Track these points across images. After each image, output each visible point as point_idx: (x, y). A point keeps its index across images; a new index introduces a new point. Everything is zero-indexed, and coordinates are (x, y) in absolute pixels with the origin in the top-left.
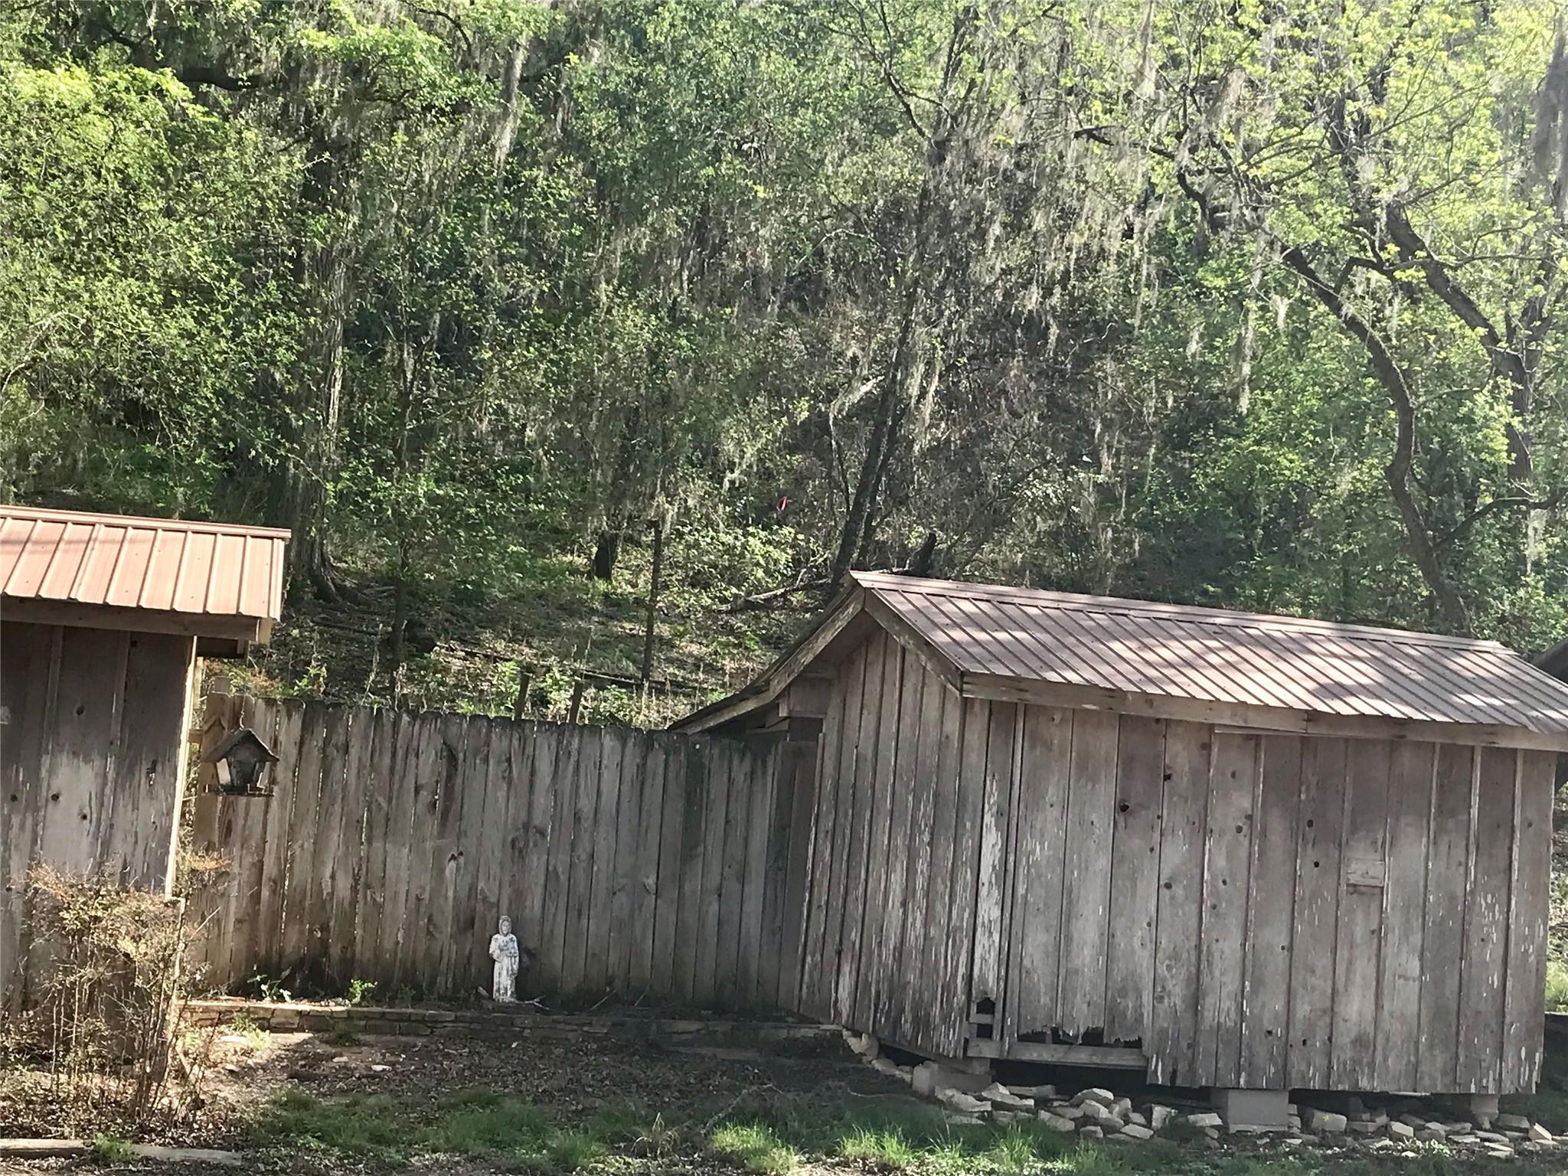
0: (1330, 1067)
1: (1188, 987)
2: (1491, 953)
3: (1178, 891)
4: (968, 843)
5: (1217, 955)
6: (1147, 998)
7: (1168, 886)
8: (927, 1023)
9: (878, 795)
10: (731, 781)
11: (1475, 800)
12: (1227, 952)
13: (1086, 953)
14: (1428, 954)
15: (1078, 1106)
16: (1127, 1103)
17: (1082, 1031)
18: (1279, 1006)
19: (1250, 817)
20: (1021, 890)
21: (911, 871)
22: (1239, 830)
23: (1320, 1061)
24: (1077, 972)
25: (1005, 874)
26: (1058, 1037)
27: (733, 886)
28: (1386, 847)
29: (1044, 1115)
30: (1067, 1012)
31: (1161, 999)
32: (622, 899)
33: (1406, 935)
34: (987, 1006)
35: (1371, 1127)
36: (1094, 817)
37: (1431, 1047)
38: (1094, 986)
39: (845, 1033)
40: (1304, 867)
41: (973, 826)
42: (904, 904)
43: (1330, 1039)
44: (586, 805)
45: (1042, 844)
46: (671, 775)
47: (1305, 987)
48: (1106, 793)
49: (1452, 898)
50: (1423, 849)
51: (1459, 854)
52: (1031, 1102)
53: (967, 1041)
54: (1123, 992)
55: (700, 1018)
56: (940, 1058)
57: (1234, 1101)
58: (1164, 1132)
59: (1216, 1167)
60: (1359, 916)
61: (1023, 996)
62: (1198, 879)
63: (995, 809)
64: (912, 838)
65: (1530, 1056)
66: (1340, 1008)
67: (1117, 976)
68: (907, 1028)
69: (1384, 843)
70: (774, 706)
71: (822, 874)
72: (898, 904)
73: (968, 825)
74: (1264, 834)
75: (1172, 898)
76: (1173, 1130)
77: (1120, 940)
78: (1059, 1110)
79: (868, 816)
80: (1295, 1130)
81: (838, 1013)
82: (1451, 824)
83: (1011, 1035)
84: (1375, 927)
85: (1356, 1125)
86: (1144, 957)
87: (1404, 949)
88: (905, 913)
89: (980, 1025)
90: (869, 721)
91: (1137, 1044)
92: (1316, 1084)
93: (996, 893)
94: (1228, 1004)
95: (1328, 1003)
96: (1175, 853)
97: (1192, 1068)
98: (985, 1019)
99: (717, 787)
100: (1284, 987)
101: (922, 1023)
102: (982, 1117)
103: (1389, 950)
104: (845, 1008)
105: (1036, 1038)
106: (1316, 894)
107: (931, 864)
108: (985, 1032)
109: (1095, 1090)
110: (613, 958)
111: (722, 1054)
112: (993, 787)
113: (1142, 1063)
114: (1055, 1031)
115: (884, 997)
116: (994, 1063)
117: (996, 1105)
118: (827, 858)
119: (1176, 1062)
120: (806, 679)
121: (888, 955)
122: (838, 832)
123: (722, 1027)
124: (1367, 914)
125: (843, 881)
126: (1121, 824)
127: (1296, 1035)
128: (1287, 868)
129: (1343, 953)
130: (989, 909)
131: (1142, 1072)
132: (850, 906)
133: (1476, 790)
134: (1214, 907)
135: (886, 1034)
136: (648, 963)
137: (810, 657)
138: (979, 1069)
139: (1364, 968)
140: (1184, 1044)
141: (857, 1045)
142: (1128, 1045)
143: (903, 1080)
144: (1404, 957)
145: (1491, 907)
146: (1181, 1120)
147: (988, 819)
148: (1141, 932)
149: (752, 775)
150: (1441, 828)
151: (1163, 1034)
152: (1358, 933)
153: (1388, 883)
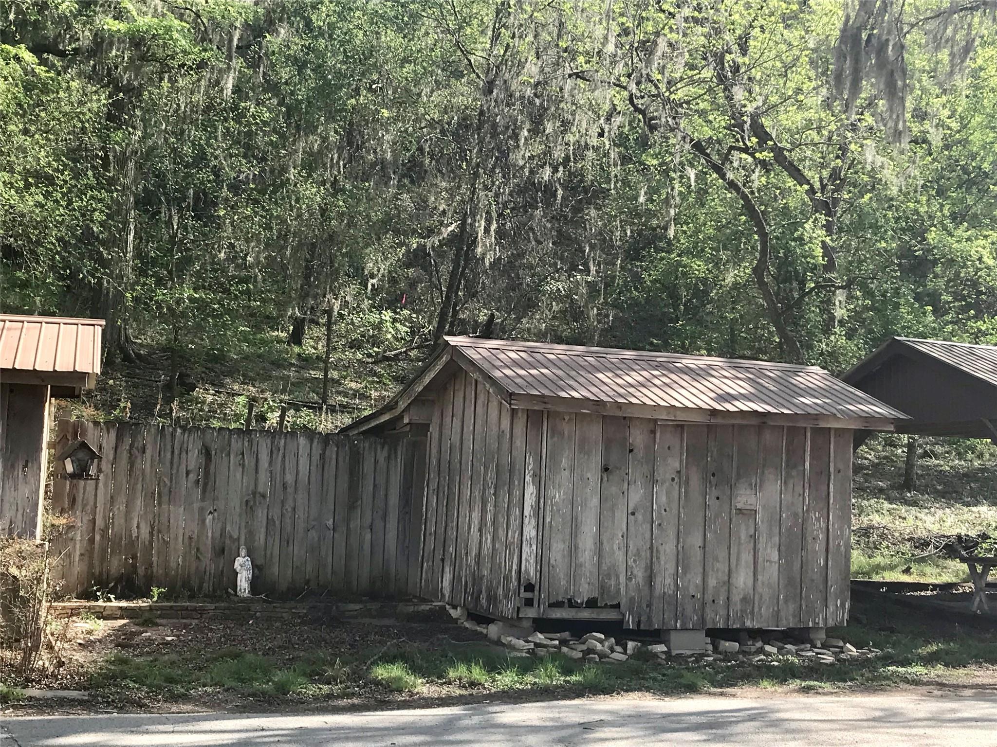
0: (728, 615)
1: (645, 571)
2: (819, 547)
3: (639, 516)
4: (517, 493)
5: (662, 552)
6: (622, 579)
7: (633, 514)
8: (496, 598)
9: (463, 467)
10: (376, 462)
11: (808, 458)
12: (668, 551)
13: (586, 555)
14: (782, 548)
15: (584, 643)
16: (613, 640)
17: (585, 600)
18: (699, 581)
19: (679, 472)
20: (548, 520)
21: (484, 511)
22: (673, 479)
23: (723, 612)
24: (581, 565)
25: (538, 510)
26: (572, 604)
27: (379, 524)
28: (756, 488)
29: (565, 649)
30: (577, 589)
31: (630, 579)
32: (313, 534)
33: (770, 536)
34: (530, 587)
35: (753, 649)
36: (589, 475)
37: (786, 601)
38: (592, 573)
39: (448, 607)
40: (711, 501)
41: (519, 484)
42: (480, 530)
43: (728, 598)
44: (289, 478)
45: (559, 492)
46: (341, 459)
47: (713, 570)
48: (596, 461)
49: (796, 515)
50: (779, 488)
51: (799, 489)
52: (557, 642)
53: (518, 608)
54: (609, 576)
55: (361, 602)
56: (503, 619)
57: (674, 637)
58: (634, 656)
59: (664, 675)
60: (743, 527)
61: (551, 580)
62: (650, 509)
63: (532, 472)
64: (484, 491)
65: (843, 605)
66: (733, 581)
67: (604, 567)
68: (484, 602)
69: (756, 485)
70: (400, 417)
71: (432, 515)
72: (476, 530)
73: (516, 483)
74: (687, 482)
75: (636, 521)
76: (639, 655)
77: (606, 547)
78: (573, 646)
79: (458, 478)
80: (710, 652)
81: (443, 595)
82: (794, 473)
83: (545, 604)
84: (752, 532)
85: (745, 648)
86: (620, 556)
87: (769, 545)
88: (481, 536)
89: (526, 599)
90: (457, 423)
91: (617, 606)
92: (721, 625)
93: (533, 522)
94: (669, 581)
95: (726, 578)
96: (636, 495)
97: (649, 618)
98: (529, 595)
99: (368, 466)
100: (702, 570)
101: (492, 599)
102: (528, 652)
103: (761, 546)
104: (447, 592)
105: (558, 605)
106: (717, 516)
107: (495, 506)
108: (529, 603)
109: (594, 634)
110: (309, 568)
111: (375, 622)
112: (530, 460)
113: (620, 617)
114: (570, 600)
115: (470, 585)
116: (535, 620)
117: (537, 645)
118: (434, 504)
119: (639, 617)
120: (419, 401)
121: (471, 559)
122: (441, 488)
123: (374, 606)
124: (747, 526)
125: (444, 517)
126: (605, 479)
127: (709, 597)
128: (701, 500)
129: (734, 550)
130: (530, 531)
131: (621, 622)
132: (449, 533)
133: (808, 454)
134: (660, 525)
135: (471, 606)
136: (330, 572)
137: (421, 388)
138: (526, 624)
139: (747, 557)
140: (644, 606)
141: (454, 613)
142: (612, 606)
143: (481, 633)
144: (769, 551)
145: (818, 520)
146: (644, 649)
147: (528, 478)
148: (618, 541)
149: (389, 458)
150: (789, 475)
151: (632, 600)
152: (743, 538)
153: (759, 508)
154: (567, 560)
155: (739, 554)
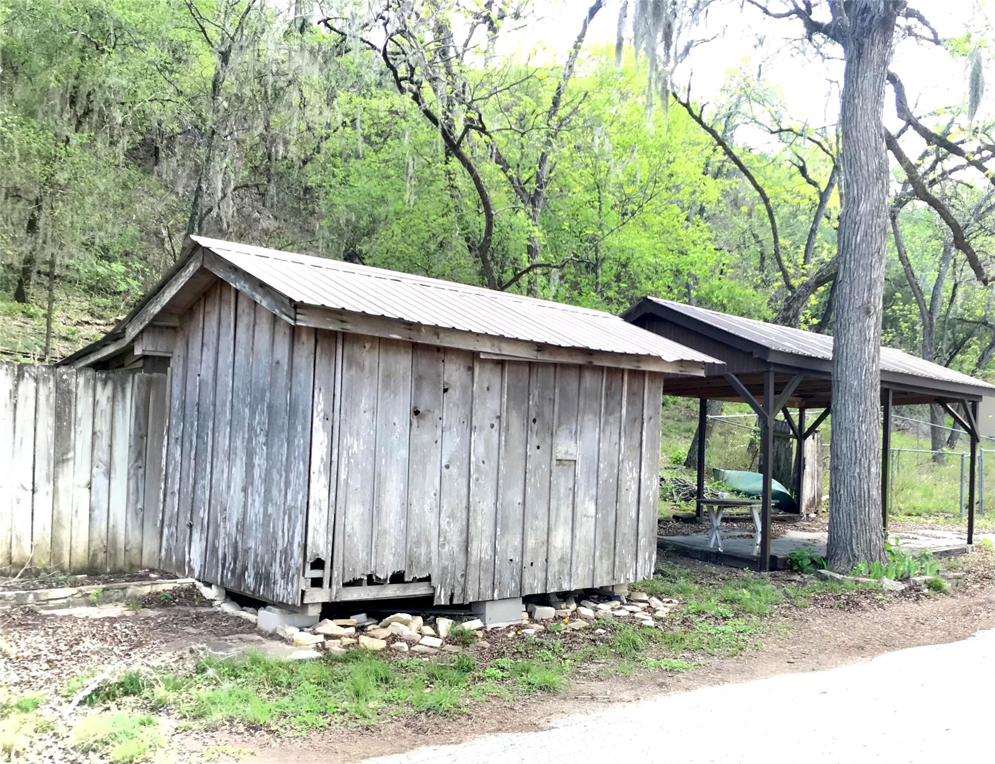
0: (546, 579)
1: (461, 535)
2: (632, 497)
3: (454, 470)
4: (300, 442)
5: (479, 512)
6: (434, 546)
7: (447, 467)
8: (268, 578)
9: (218, 409)
10: (95, 403)
11: (624, 404)
12: (485, 508)
13: (391, 519)
14: (600, 501)
15: (385, 627)
16: (419, 619)
17: (390, 574)
18: (517, 542)
19: (499, 417)
20: (343, 476)
22: (492, 426)
23: (541, 575)
24: (385, 532)
25: (330, 464)
26: (372, 581)
27: (101, 481)
28: (576, 435)
29: (364, 640)
30: (379, 562)
31: (443, 546)
33: (587, 489)
34: (318, 564)
35: (569, 612)
36: (396, 420)
37: (601, 558)
38: (397, 542)
39: (198, 584)
40: (531, 450)
41: (304, 429)
42: (244, 490)
43: (546, 560)
45: (358, 440)
46: (42, 398)
47: (532, 529)
48: (403, 403)
49: (612, 465)
50: (597, 436)
51: (615, 438)
52: (352, 630)
53: (303, 592)
54: (418, 543)
55: (74, 585)
56: (281, 604)
57: (490, 610)
58: (449, 640)
60: (563, 479)
61: (346, 554)
62: (467, 460)
63: (322, 414)
64: (250, 440)
65: (650, 557)
66: (552, 539)
67: (413, 533)
68: (250, 580)
69: (576, 432)
70: (130, 348)
71: (175, 470)
72: (239, 489)
73: (299, 428)
74: (507, 428)
75: (450, 476)
76: (461, 639)
77: (416, 508)
78: (373, 633)
79: (211, 425)
80: (526, 622)
81: (191, 570)
82: (611, 420)
83: (338, 583)
84: (571, 486)
85: (561, 613)
86: (431, 519)
87: (587, 499)
88: (246, 497)
89: (312, 579)
90: (209, 356)
91: (428, 579)
92: (538, 591)
93: (324, 480)
94: (486, 544)
95: (546, 537)
96: (452, 442)
97: (464, 590)
98: (317, 574)
99: (83, 407)
100: (520, 530)
101: (264, 578)
102: (317, 648)
103: (578, 500)
104: (197, 565)
105: (356, 583)
106: (537, 468)
107: (268, 459)
108: (317, 583)
109: (399, 615)
111: (94, 613)
112: (320, 399)
113: (431, 592)
114: (370, 576)
115: (229, 559)
116: (324, 605)
117: (328, 637)
118: (178, 458)
119: (453, 588)
120: (154, 327)
121: (231, 527)
122: (186, 438)
123: (94, 588)
124: (566, 477)
125: (192, 474)
126: (415, 424)
127: (528, 560)
128: (521, 450)
129: (554, 504)
130: (319, 491)
131: (430, 598)
132: (199, 492)
133: (625, 398)
134: (477, 479)
135: (231, 585)
136: (28, 544)
137: (157, 309)
138: (315, 612)
139: (565, 512)
140: (459, 575)
141: (208, 592)
142: (422, 580)
143: (249, 622)
144: (587, 503)
145: (631, 470)
146: (459, 627)
147: (317, 422)
148: (430, 501)
149: (113, 399)
150: (606, 422)
151: (444, 569)
152: (562, 490)
153: (579, 458)
154: (367, 526)
155: (558, 509)
